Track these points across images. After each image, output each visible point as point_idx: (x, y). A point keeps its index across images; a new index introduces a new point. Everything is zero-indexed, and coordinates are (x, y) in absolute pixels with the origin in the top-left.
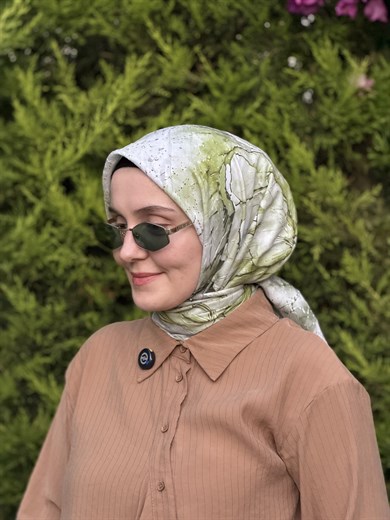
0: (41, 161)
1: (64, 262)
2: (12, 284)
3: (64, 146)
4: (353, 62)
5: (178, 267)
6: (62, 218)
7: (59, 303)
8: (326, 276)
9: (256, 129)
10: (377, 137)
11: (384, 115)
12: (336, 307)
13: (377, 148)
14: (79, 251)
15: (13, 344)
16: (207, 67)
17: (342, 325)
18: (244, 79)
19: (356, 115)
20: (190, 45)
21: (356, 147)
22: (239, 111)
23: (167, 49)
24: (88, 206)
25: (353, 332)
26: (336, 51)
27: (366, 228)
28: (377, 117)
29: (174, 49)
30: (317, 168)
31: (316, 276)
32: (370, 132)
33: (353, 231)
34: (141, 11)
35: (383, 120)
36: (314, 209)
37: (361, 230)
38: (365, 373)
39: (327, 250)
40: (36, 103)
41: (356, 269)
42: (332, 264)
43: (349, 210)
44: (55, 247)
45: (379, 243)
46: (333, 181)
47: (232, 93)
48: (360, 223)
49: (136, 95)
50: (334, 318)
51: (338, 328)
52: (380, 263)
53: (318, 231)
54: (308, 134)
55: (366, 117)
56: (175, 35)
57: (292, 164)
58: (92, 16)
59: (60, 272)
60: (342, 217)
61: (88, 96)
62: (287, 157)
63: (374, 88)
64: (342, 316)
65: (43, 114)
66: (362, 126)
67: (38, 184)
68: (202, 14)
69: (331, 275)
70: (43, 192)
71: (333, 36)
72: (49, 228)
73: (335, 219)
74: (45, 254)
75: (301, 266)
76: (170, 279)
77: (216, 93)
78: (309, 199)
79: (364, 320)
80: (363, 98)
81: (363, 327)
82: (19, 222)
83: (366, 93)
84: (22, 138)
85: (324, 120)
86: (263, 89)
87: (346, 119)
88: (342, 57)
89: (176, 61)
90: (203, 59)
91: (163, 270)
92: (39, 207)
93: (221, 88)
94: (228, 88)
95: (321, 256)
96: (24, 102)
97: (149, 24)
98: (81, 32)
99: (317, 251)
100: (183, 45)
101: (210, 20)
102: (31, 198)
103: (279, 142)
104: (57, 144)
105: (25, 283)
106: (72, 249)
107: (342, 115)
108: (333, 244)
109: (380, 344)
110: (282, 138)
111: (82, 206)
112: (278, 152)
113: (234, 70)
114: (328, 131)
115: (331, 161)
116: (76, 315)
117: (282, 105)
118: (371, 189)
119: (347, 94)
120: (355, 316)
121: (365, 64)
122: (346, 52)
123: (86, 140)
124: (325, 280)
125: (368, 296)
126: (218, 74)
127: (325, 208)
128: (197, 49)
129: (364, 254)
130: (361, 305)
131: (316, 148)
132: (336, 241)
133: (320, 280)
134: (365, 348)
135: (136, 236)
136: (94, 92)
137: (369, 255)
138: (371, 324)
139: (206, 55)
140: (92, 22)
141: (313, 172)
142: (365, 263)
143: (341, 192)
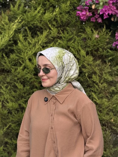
0: (24, 54)
1: (29, 77)
2: (17, 82)
3: (29, 51)
4: (94, 32)
5: (52, 77)
6: (29, 67)
7: (28, 86)
8: (89, 80)
9: (73, 47)
10: (100, 48)
11: (102, 43)
12: (91, 87)
13: (100, 51)
14: (32, 75)
15: (18, 96)
16: (61, 33)
17: (92, 91)
18: (70, 36)
19: (95, 43)
20: (57, 27)
21: (95, 51)
22: (69, 43)
23: (52, 29)
24: (35, 64)
25: (95, 93)
26: (91, 29)
27: (98, 69)
28: (100, 44)
29: (54, 29)
30: (87, 56)
31: (86, 80)
32: (98, 47)
33: (95, 70)
34: (47, 20)
35: (101, 45)
36: (86, 65)
37: (96, 69)
38: (98, 102)
39: (89, 74)
40: (23, 41)
41: (96, 78)
42: (90, 77)
43: (94, 65)
44: (27, 74)
45: (101, 72)
46: (90, 59)
47: (67, 39)
48: (96, 68)
49: (45, 39)
50: (91, 89)
51: (91, 92)
52: (101, 77)
53: (87, 70)
54: (84, 48)
55: (98, 44)
56: (54, 25)
57: (81, 55)
58: (35, 21)
59: (28, 79)
60: (92, 67)
61: (34, 40)
62: (80, 53)
63: (99, 37)
64: (92, 89)
65: (24, 44)
66: (97, 46)
67: (23, 60)
68: (60, 21)
69: (90, 80)
70: (24, 61)
71: (90, 25)
72: (26, 69)
73: (91, 67)
74: (25, 76)
75: (83, 78)
76: (50, 80)
77: (64, 39)
78: (85, 63)
79: (97, 90)
80: (97, 40)
81: (97, 91)
82: (19, 68)
83: (98, 38)
84: (19, 49)
85: (88, 45)
86: (74, 37)
87: (93, 45)
88: (92, 30)
89: (54, 31)
90: (60, 31)
91: (49, 78)
92: (23, 65)
93: (65, 38)
94: (66, 38)
95: (88, 75)
96: (20, 41)
97: (48, 23)
98: (32, 25)
99: (87, 74)
100: (56, 28)
101: (62, 22)
102: (22, 63)
103: (78, 50)
104: (28, 50)
105: (20, 82)
106: (31, 74)
107: (92, 43)
108: (90, 73)
109: (101, 95)
110: (79, 49)
111: (33, 64)
112: (78, 52)
113: (67, 33)
114: (89, 47)
115: (90, 54)
116: (32, 89)
117: (78, 41)
118: (99, 60)
119: (93, 39)
120: (95, 89)
121: (97, 32)
122: (93, 29)
123: (34, 50)
124: (89, 81)
125: (98, 84)
126: (64, 34)
127: (88, 65)
128: (59, 28)
129: (97, 75)
130: (97, 86)
131: (86, 51)
132: (91, 72)
133: (87, 81)
134: (98, 96)
135: (43, 70)
136: (36, 39)
137: (98, 75)
138: (99, 90)
139: (61, 30)
140: (35, 23)
141: (86, 56)
142: (98, 77)
143: (92, 61)
